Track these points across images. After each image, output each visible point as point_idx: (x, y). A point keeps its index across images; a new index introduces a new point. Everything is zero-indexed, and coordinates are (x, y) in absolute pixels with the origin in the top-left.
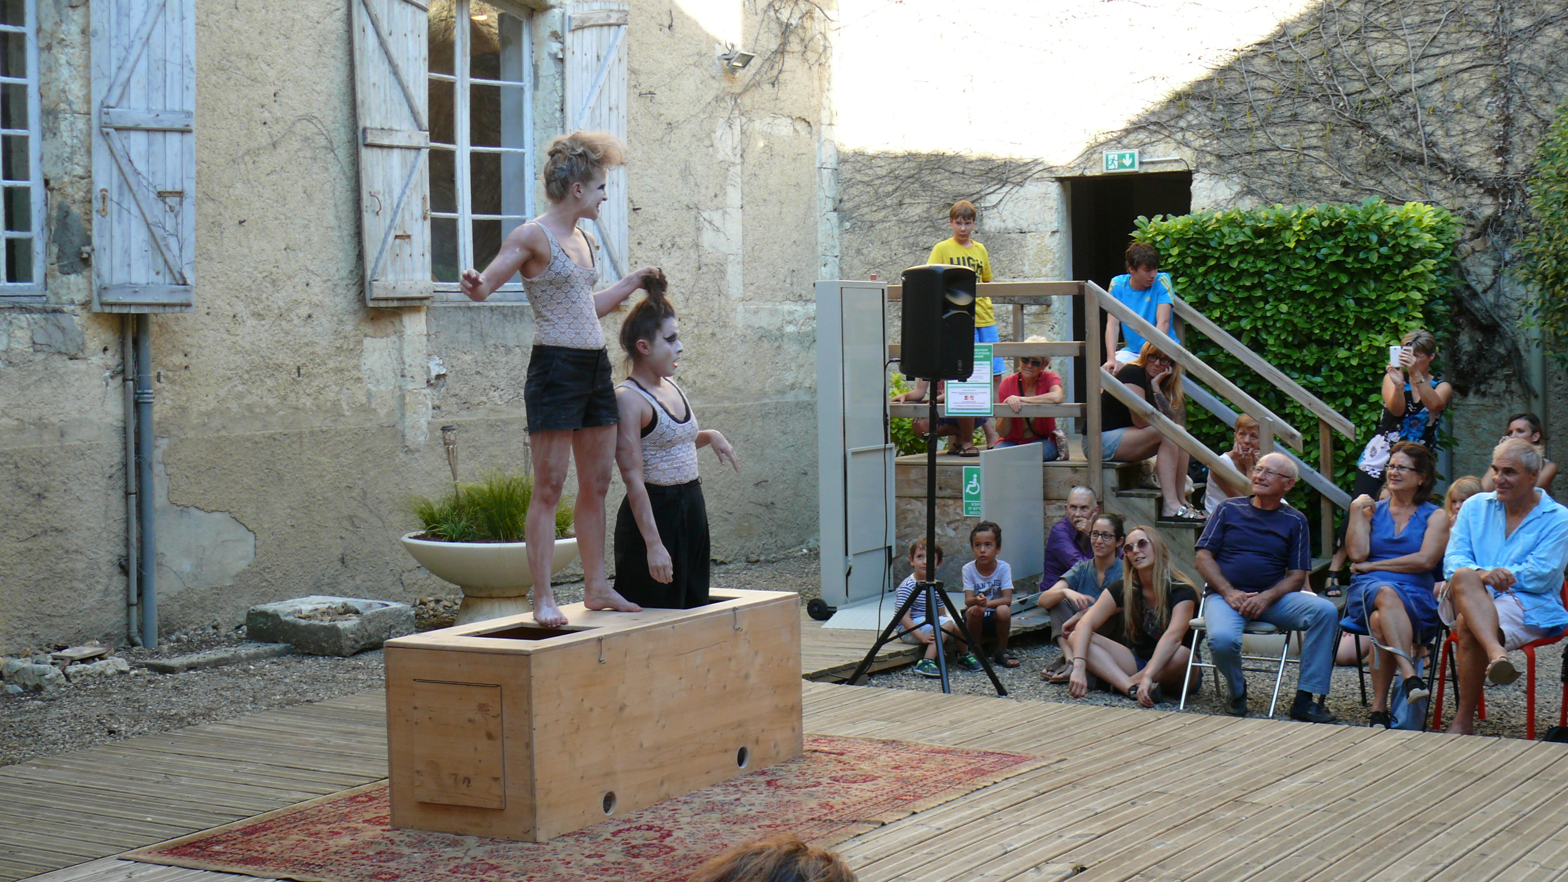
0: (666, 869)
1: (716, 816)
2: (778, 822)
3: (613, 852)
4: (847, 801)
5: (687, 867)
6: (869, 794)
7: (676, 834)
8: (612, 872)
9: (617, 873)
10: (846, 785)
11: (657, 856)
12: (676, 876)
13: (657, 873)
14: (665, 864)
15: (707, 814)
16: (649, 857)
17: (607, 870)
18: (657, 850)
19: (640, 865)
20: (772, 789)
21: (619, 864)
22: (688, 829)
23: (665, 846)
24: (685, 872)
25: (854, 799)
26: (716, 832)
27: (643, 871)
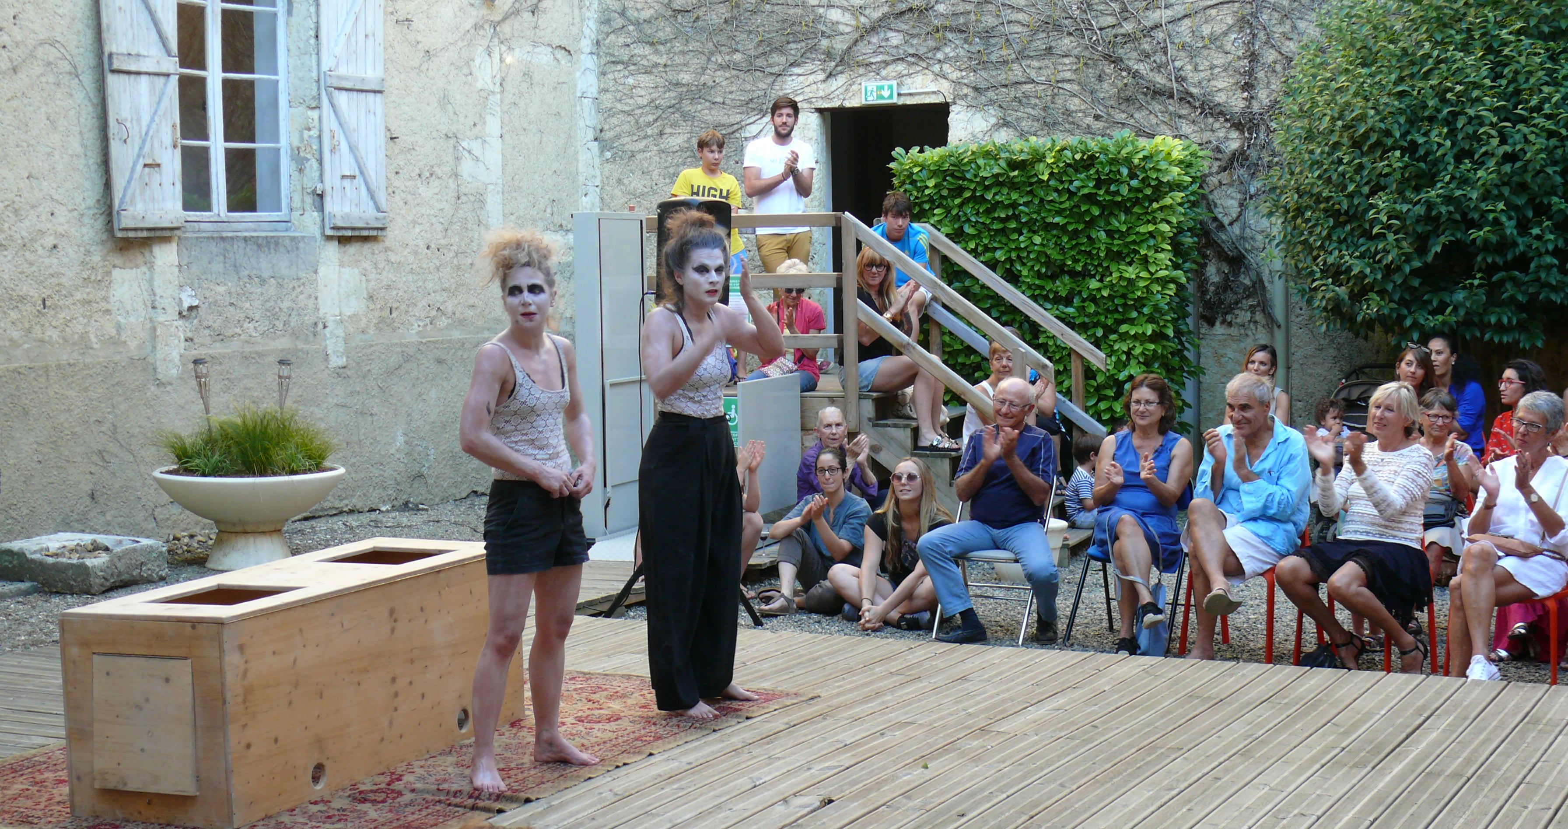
0: (390, 815)
1: (451, 759)
2: (513, 765)
3: (340, 797)
4: (585, 742)
5: (413, 813)
6: (610, 734)
7: (405, 778)
8: (337, 818)
9: (340, 820)
10: (589, 725)
11: (384, 801)
12: (401, 822)
13: (381, 820)
14: (390, 811)
15: (444, 757)
16: (374, 802)
17: (329, 817)
18: (384, 795)
19: (365, 813)
20: (514, 730)
21: (344, 810)
22: (420, 772)
23: (393, 791)
24: (411, 818)
25: (593, 740)
26: (447, 776)
27: (367, 818)
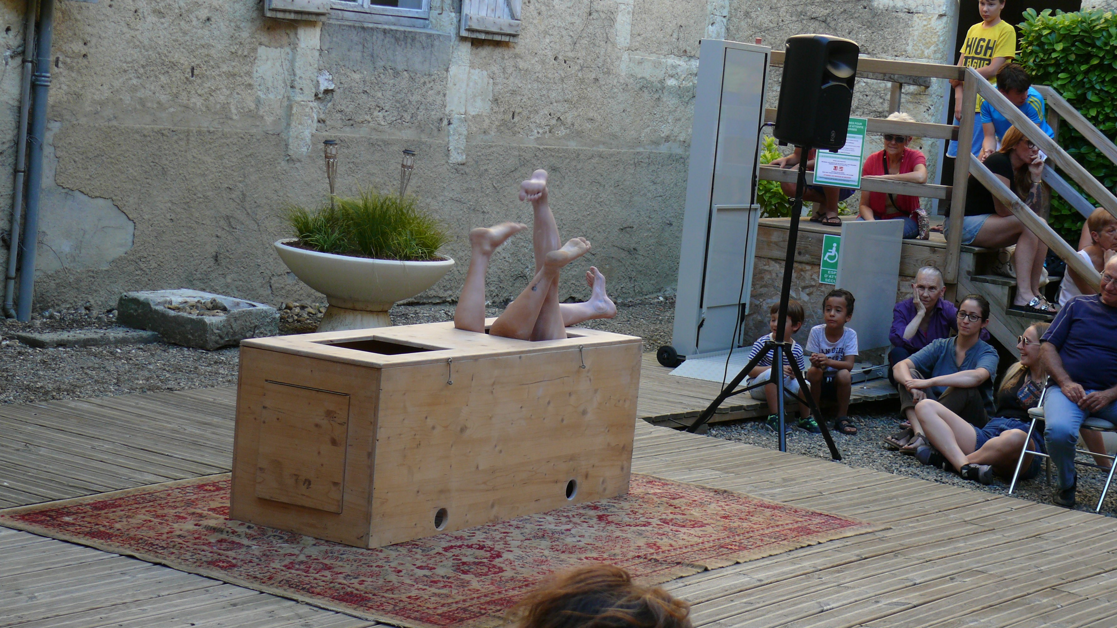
0: (492, 588)
1: (545, 543)
2: (605, 556)
3: (444, 566)
4: (674, 543)
5: (513, 589)
6: (696, 539)
7: (506, 555)
8: (441, 584)
9: (445, 586)
10: (675, 528)
11: (486, 574)
12: (502, 596)
13: (483, 590)
14: (492, 584)
15: (538, 540)
16: (477, 575)
17: (435, 582)
18: (486, 569)
19: (468, 582)
20: (603, 524)
21: (449, 578)
22: (518, 552)
23: (494, 566)
24: (511, 593)
25: (681, 543)
26: (544, 558)
27: (470, 587)
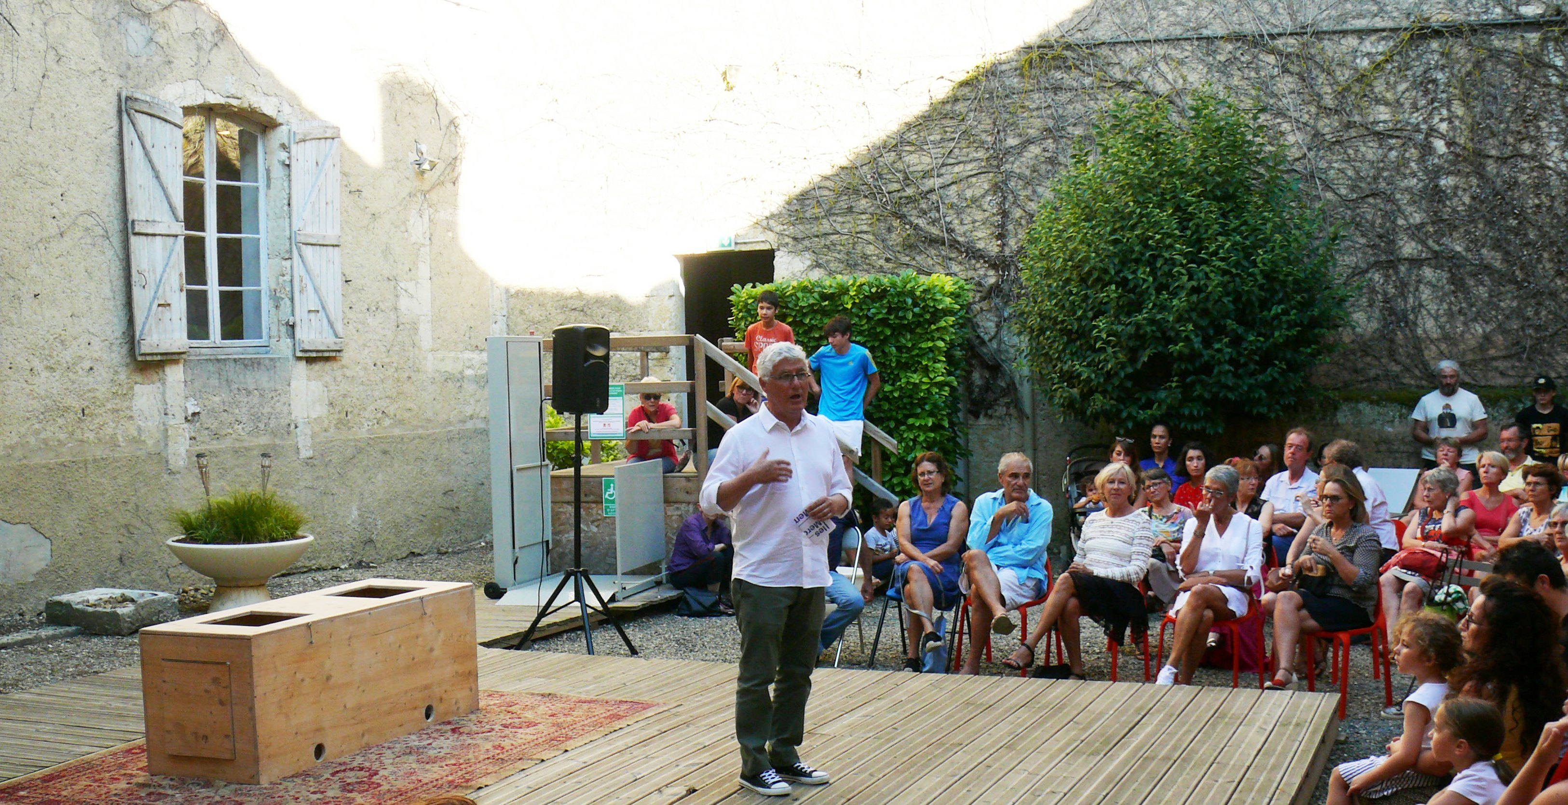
1: (412, 758)
2: (461, 761)
3: (333, 788)
4: (514, 743)
5: (390, 799)
6: (531, 737)
7: (382, 773)
10: (513, 731)
11: (367, 791)
14: (373, 797)
15: (406, 757)
16: (360, 792)
18: (367, 787)
19: (354, 799)
20: (456, 736)
21: (337, 798)
22: (391, 768)
23: (373, 783)
25: (520, 741)
26: (412, 771)
